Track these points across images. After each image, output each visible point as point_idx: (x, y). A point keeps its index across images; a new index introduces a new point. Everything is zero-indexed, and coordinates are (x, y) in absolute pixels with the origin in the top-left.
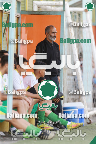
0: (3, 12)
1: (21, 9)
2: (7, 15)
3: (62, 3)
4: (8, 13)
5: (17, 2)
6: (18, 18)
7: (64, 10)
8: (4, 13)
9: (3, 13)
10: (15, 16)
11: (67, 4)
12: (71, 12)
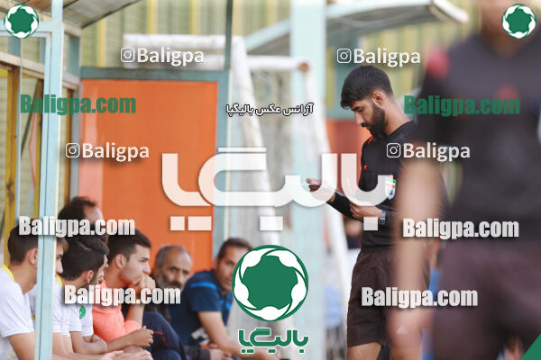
0: (21, 71)
1: (82, 62)
2: (35, 81)
3: (220, 40)
4: (36, 75)
5: (67, 36)
6: (71, 92)
7: (227, 66)
8: (23, 74)
9: (21, 75)
10: (61, 83)
11: (240, 44)
12: (253, 74)
